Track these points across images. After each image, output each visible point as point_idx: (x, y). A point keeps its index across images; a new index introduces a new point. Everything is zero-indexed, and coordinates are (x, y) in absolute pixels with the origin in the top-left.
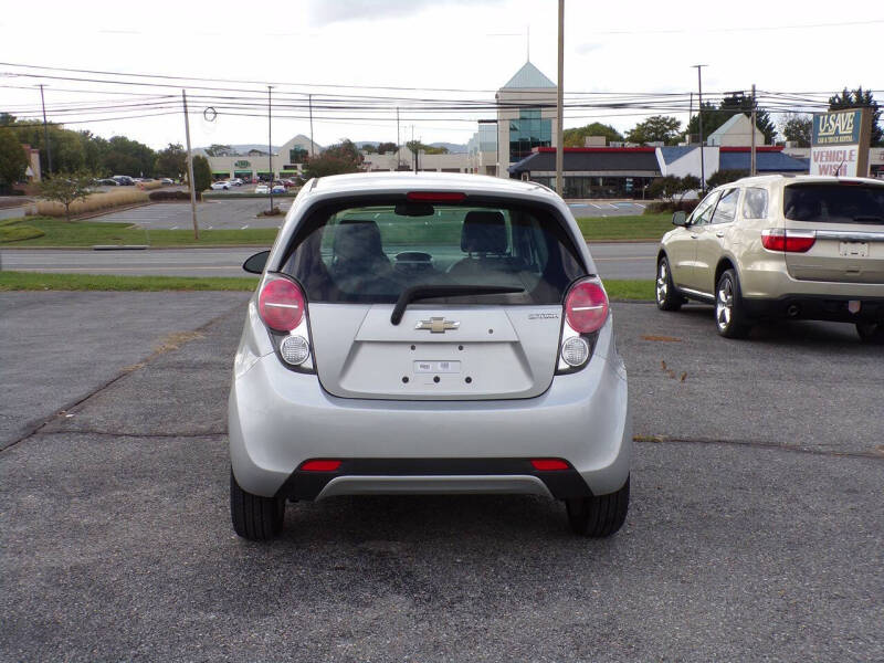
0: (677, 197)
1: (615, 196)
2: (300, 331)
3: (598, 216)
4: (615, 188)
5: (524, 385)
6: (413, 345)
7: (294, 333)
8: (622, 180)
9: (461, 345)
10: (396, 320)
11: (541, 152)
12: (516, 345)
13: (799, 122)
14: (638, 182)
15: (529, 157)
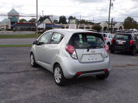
0: (40, 31)
1: (30, 31)
2: (74, 53)
3: (27, 34)
4: (29, 29)
5: (102, 59)
6: (89, 54)
7: (73, 53)
8: (31, 28)
9: (95, 54)
10: (88, 51)
11: (17, 23)
12: (101, 54)
13: (55, 20)
14: (33, 29)
15: (15, 24)
